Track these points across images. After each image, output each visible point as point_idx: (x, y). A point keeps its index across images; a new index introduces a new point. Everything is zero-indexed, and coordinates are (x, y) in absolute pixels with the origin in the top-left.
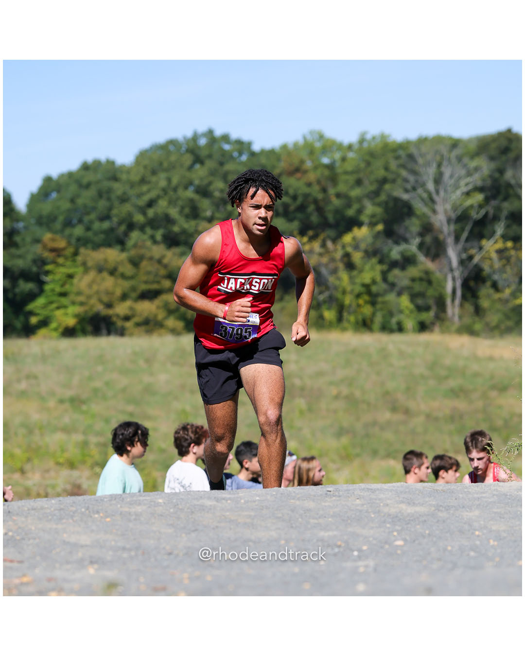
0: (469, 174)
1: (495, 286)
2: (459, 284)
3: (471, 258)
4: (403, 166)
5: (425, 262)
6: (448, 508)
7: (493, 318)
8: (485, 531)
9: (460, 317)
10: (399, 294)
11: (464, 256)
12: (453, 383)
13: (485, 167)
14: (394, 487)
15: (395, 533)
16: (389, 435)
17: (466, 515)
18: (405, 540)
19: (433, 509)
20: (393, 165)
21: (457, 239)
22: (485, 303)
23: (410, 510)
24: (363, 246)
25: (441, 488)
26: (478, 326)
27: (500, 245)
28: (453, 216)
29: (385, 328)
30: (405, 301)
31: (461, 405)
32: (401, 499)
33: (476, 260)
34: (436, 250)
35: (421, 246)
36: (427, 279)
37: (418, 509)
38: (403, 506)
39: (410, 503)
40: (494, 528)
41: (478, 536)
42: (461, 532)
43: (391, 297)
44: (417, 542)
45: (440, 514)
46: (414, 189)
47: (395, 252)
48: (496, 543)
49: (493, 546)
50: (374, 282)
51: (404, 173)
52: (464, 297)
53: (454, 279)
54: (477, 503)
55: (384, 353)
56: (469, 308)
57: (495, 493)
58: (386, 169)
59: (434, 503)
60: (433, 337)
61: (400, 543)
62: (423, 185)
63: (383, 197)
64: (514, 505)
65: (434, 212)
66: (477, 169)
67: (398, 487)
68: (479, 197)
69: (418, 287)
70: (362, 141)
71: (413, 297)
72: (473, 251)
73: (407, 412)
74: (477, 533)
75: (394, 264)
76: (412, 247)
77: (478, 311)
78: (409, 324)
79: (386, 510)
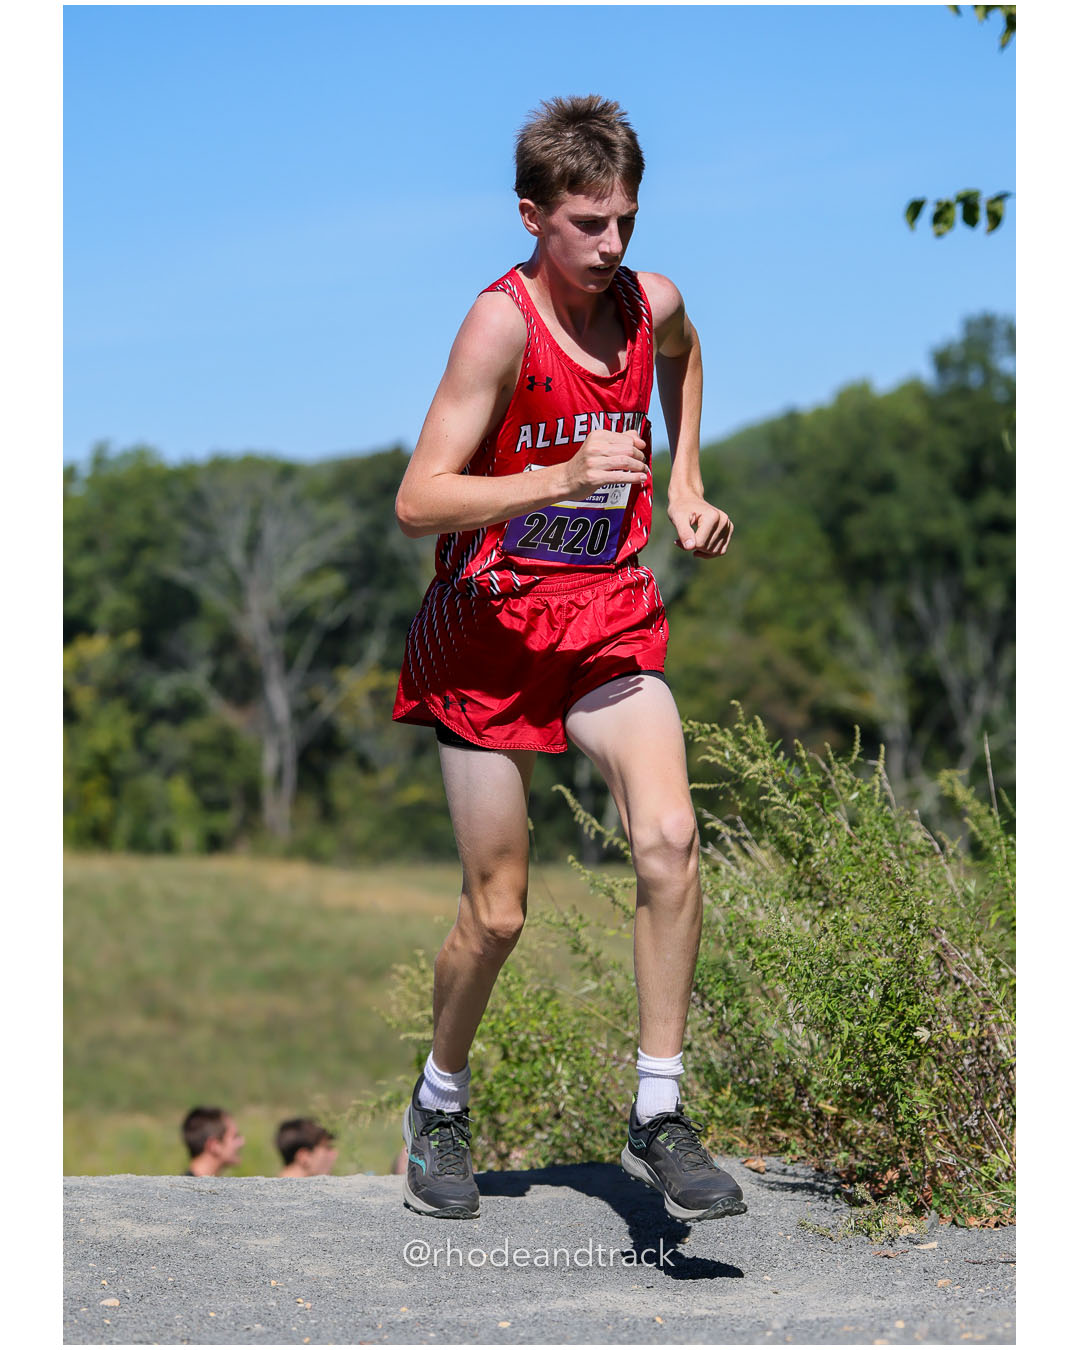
0: (315, 534)
1: (364, 764)
2: (290, 757)
3: (314, 705)
4: (182, 514)
5: (222, 713)
6: (217, 1230)
7: (359, 828)
8: (290, 1279)
9: (294, 824)
10: (169, 774)
11: (303, 700)
12: (274, 960)
13: (346, 522)
14: (111, 1183)
15: (104, 1282)
16: (139, 1065)
17: (256, 1244)
18: (123, 1296)
19: (188, 1230)
20: (162, 510)
21: (288, 663)
22: (342, 797)
23: (140, 1232)
24: (97, 675)
25: (207, 1187)
26: (327, 843)
27: (373, 680)
28: (283, 617)
29: (139, 844)
30: (179, 791)
31: (288, 1005)
32: (121, 1210)
33: (328, 707)
34: (243, 687)
35: (216, 679)
36: (225, 746)
37: (156, 1230)
38: (127, 1224)
39: (142, 1217)
40: (308, 1273)
41: (276, 1289)
42: (241, 1280)
43: (151, 782)
44: (148, 1300)
45: (202, 1242)
46: (202, 561)
47: (162, 689)
48: (309, 1305)
49: (302, 1313)
50: (116, 749)
51: (182, 530)
52: (301, 785)
53: (281, 748)
54: (279, 1218)
55: (132, 896)
56: (311, 806)
57: (317, 1198)
58: (147, 516)
59: (190, 1218)
60: (235, 866)
61: (112, 1302)
62: (221, 554)
63: (138, 577)
64: (355, 1224)
65: (242, 609)
66: (333, 525)
67: (119, 1184)
68: (334, 582)
69: (207, 762)
70: (99, 460)
71: (198, 781)
72: (320, 691)
73: (178, 1017)
74: (273, 1282)
75: (158, 715)
76: (197, 679)
77: (328, 814)
78: (188, 835)
79: (90, 1232)
